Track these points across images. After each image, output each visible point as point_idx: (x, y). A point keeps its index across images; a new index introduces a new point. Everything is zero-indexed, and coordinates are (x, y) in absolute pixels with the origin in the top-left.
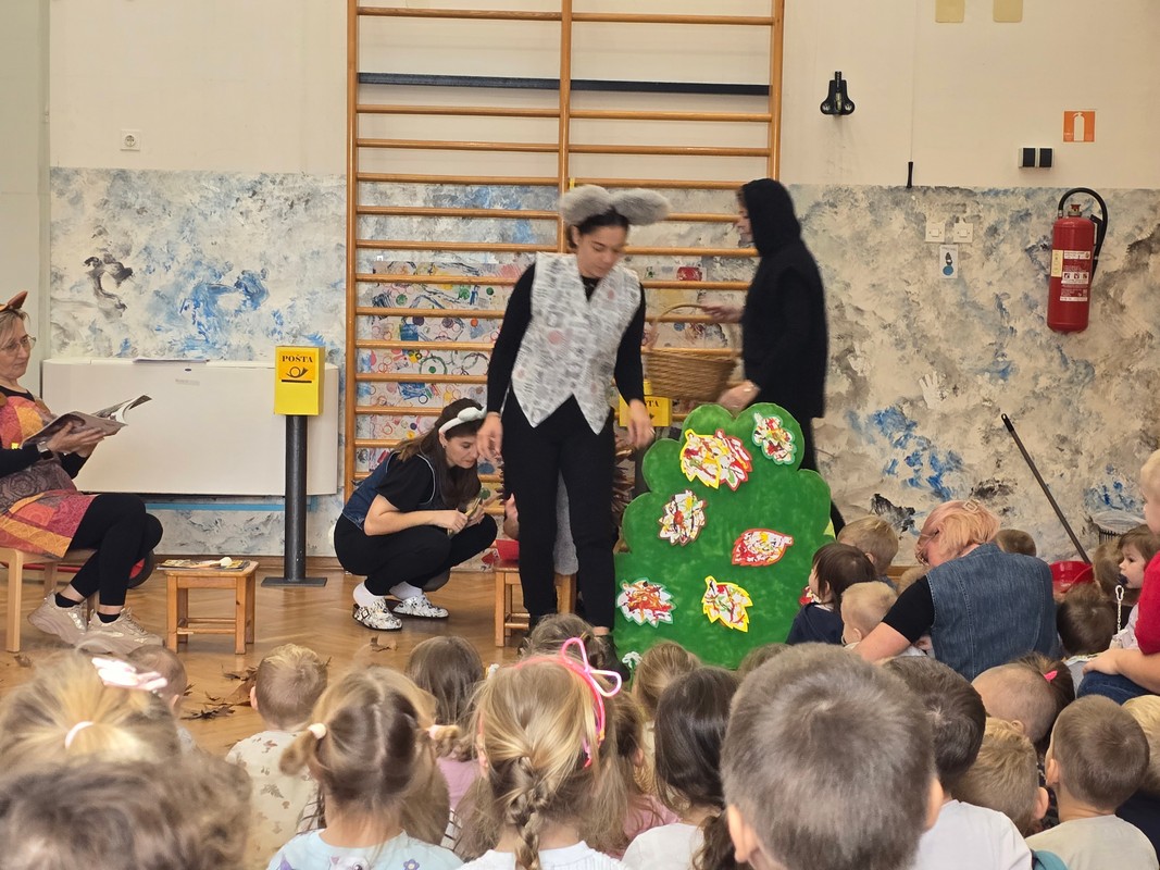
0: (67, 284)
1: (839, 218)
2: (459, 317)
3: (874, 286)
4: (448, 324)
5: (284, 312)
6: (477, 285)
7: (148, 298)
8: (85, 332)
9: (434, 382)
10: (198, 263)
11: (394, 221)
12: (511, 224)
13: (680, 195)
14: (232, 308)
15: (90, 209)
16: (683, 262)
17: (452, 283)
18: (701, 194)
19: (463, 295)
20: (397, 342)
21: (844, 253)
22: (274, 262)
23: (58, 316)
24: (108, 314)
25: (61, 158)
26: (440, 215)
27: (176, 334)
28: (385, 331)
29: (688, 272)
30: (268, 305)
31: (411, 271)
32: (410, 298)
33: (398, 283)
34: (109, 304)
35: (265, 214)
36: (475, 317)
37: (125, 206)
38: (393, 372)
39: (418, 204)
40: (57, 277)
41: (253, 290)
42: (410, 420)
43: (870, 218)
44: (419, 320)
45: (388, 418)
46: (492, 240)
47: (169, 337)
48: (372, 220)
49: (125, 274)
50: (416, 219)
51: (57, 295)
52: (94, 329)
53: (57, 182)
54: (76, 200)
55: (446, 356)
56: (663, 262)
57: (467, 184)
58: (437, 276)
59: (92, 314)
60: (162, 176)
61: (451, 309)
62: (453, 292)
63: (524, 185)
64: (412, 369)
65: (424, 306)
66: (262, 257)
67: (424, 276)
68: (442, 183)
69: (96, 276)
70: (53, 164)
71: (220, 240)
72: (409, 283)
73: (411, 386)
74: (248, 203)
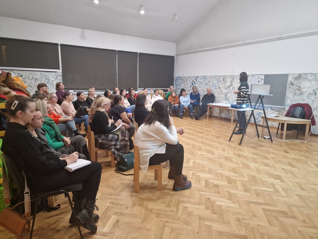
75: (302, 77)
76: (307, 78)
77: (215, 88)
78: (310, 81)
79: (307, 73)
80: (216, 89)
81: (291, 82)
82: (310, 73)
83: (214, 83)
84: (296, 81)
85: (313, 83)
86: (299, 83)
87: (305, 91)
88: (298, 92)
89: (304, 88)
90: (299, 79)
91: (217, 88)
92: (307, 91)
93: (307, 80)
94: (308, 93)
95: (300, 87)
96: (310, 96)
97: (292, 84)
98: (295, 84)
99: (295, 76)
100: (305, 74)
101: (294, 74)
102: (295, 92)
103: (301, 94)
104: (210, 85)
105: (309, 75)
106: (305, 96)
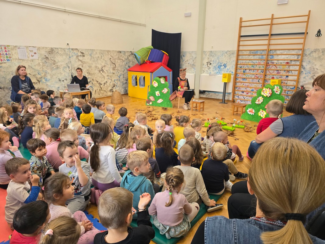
0: (204, 65)
1: (316, 54)
2: (251, 69)
3: (321, 65)
4: (250, 70)
5: (229, 69)
6: (254, 65)
7: (213, 67)
8: (206, 71)
9: (247, 78)
10: (219, 62)
11: (244, 56)
12: (260, 56)
13: (288, 51)
14: (223, 68)
15: (207, 56)
16: (287, 61)
17: (251, 65)
18: (291, 51)
19: (252, 66)
20: (242, 72)
21: (316, 60)
22: (228, 62)
23: (203, 69)
24: (208, 69)
25: (205, 50)
26: (250, 55)
27: (216, 72)
28: (241, 71)
29: (287, 63)
30: (227, 68)
31: (245, 63)
32: (245, 67)
33: (243, 65)
34: (209, 68)
35: (228, 56)
36: (253, 70)
37: (211, 55)
38: (242, 77)
39: (248, 54)
40: (203, 64)
41: (225, 66)
42: (243, 83)
43: (322, 54)
44: (246, 70)
45: (240, 83)
46: (258, 58)
47: (215, 72)
48: (241, 56)
49: (211, 64)
50: (247, 56)
51: (203, 67)
52: (207, 71)
53: (204, 53)
54: (206, 55)
55: (249, 75)
56: (284, 61)
57: (255, 50)
58: (249, 64)
59: (207, 69)
60: (216, 51)
61: (250, 68)
62: (251, 66)
63: (263, 50)
64: (244, 76)
65: (247, 68)
66: (227, 61)
67: (247, 64)
68: (251, 50)
69: (208, 64)
70: (204, 50)
71: (222, 60)
72: (245, 65)
73: (244, 79)
74: (226, 54)
75: (54, 51)
76: (58, 52)
78: (61, 55)
79: (58, 47)
81: (45, 56)
82: (60, 48)
84: (50, 55)
85: (64, 57)
86: (53, 57)
87: (60, 65)
88: (55, 66)
89: (59, 62)
90: (52, 53)
92: (61, 65)
93: (59, 54)
94: (63, 66)
95: (55, 61)
96: (65, 69)
97: (47, 58)
98: (49, 58)
99: (48, 50)
100: (56, 48)
101: (46, 48)
102: (52, 67)
103: (58, 68)
105: (59, 49)
106: (61, 70)
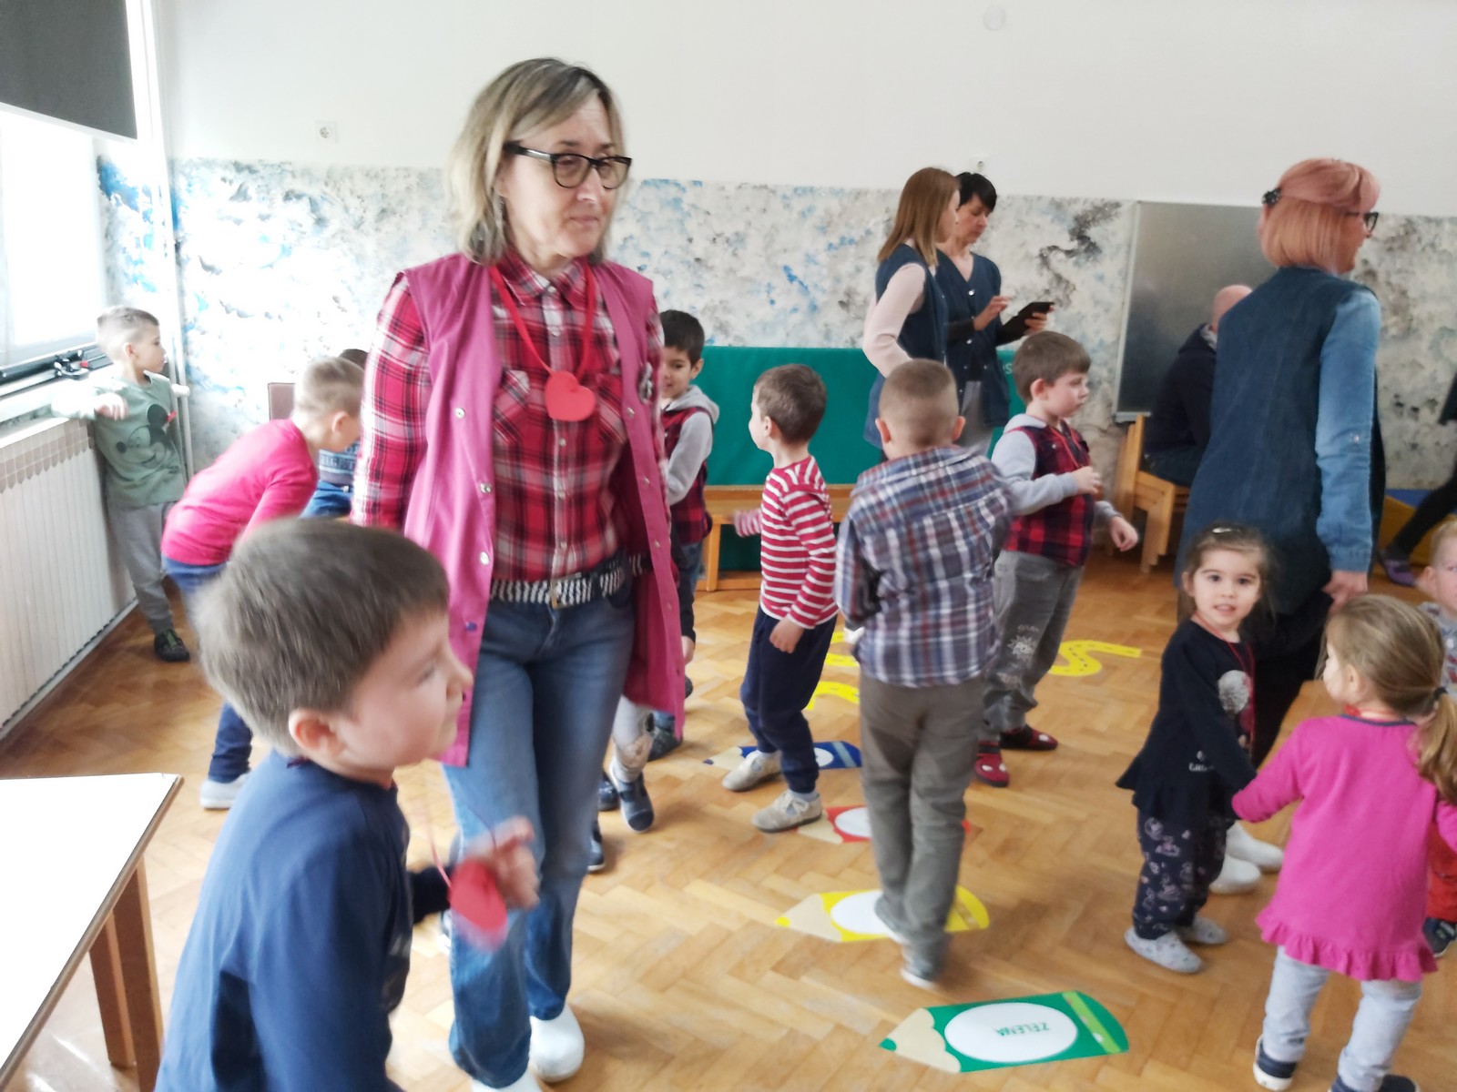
75: (1414, 238)
76: (1437, 241)
77: (804, 304)
79: (1442, 214)
80: (814, 308)
83: (783, 260)
86: (1399, 271)
87: (1424, 316)
88: (1395, 324)
89: (1424, 297)
90: (1403, 248)
91: (821, 299)
92: (1431, 318)
93: (1435, 257)
94: (1437, 326)
95: (1404, 293)
96: (1443, 343)
99: (1385, 230)
100: (1428, 220)
103: (1409, 331)
104: (746, 272)
105: (1447, 226)
106: (1424, 345)
